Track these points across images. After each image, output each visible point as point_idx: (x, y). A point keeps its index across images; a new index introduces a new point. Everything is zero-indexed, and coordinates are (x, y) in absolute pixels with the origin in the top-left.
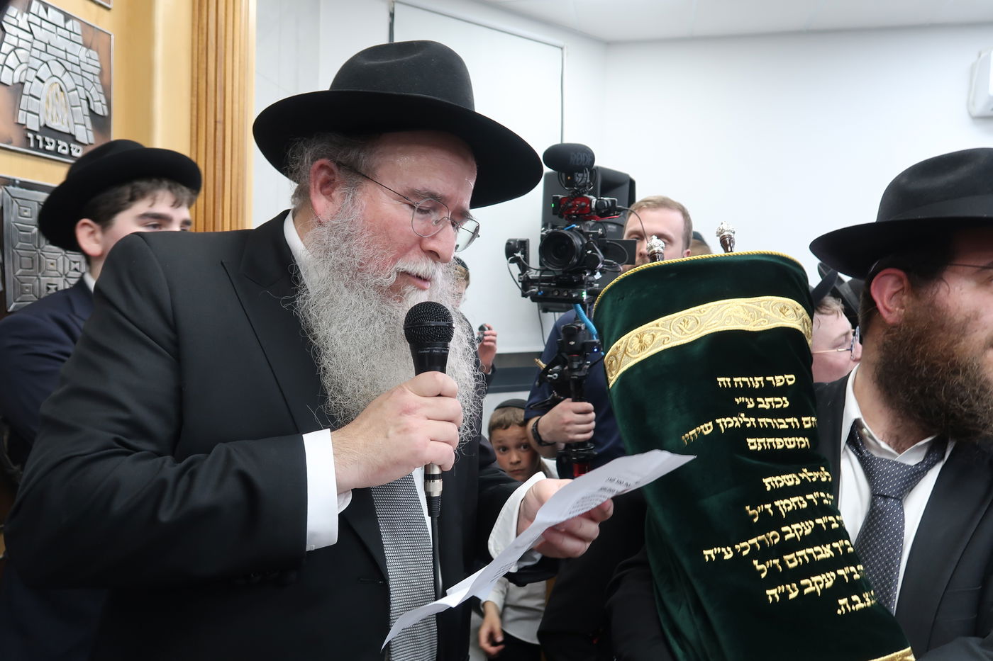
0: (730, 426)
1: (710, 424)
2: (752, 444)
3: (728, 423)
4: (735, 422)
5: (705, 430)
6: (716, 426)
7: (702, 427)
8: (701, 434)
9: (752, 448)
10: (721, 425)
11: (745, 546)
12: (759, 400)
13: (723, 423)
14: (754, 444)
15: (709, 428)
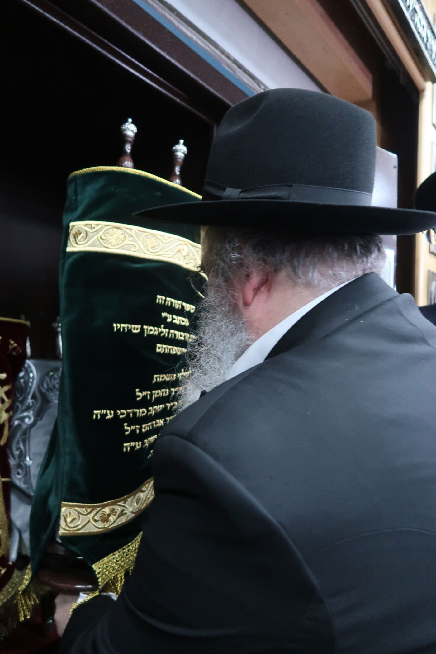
0: (151, 333)
1: (139, 326)
2: (159, 348)
3: (151, 330)
4: (155, 331)
5: (134, 329)
6: (142, 330)
7: (133, 326)
8: (130, 331)
9: (158, 350)
10: (145, 331)
11: (123, 413)
12: (175, 317)
13: (147, 329)
14: (161, 348)
15: (137, 329)
